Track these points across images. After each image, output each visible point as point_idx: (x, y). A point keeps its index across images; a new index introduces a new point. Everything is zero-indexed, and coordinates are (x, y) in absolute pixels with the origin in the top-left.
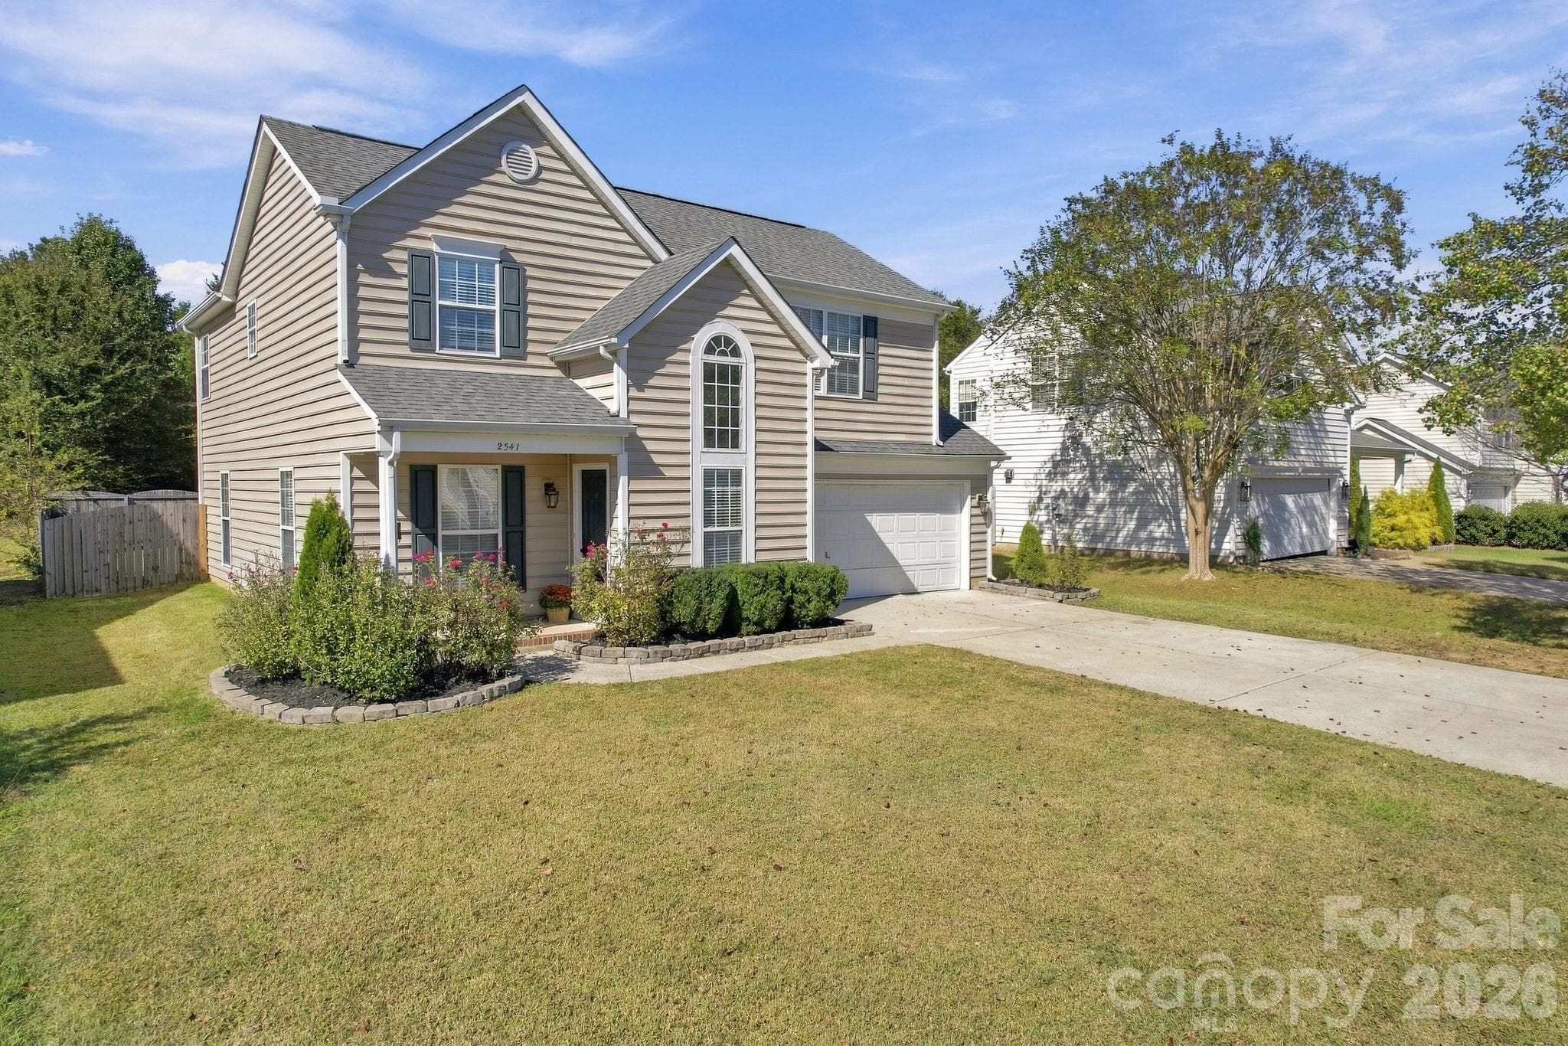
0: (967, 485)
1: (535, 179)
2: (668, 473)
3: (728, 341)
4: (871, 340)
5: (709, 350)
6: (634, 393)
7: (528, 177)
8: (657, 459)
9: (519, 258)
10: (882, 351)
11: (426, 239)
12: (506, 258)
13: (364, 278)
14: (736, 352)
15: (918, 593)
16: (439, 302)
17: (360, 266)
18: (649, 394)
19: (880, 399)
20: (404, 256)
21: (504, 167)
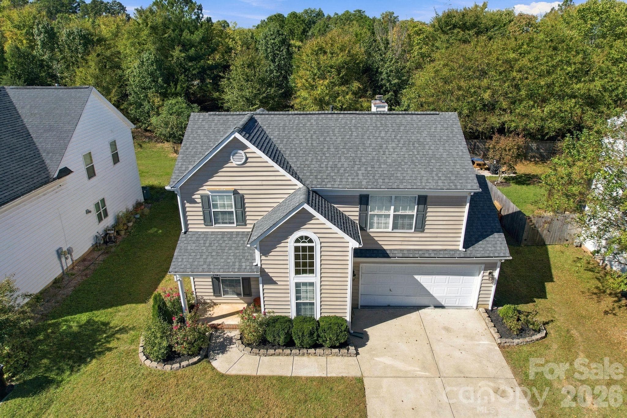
0: (483, 266)
1: (245, 162)
2: (279, 283)
3: (306, 238)
4: (421, 207)
5: (297, 241)
6: (263, 258)
7: (243, 161)
8: (275, 279)
9: (240, 192)
10: (429, 210)
11: (206, 190)
12: (235, 192)
13: (187, 205)
14: (311, 241)
15: (442, 307)
16: (212, 210)
17: (185, 202)
18: (269, 258)
19: (426, 231)
20: (199, 196)
21: (232, 160)
